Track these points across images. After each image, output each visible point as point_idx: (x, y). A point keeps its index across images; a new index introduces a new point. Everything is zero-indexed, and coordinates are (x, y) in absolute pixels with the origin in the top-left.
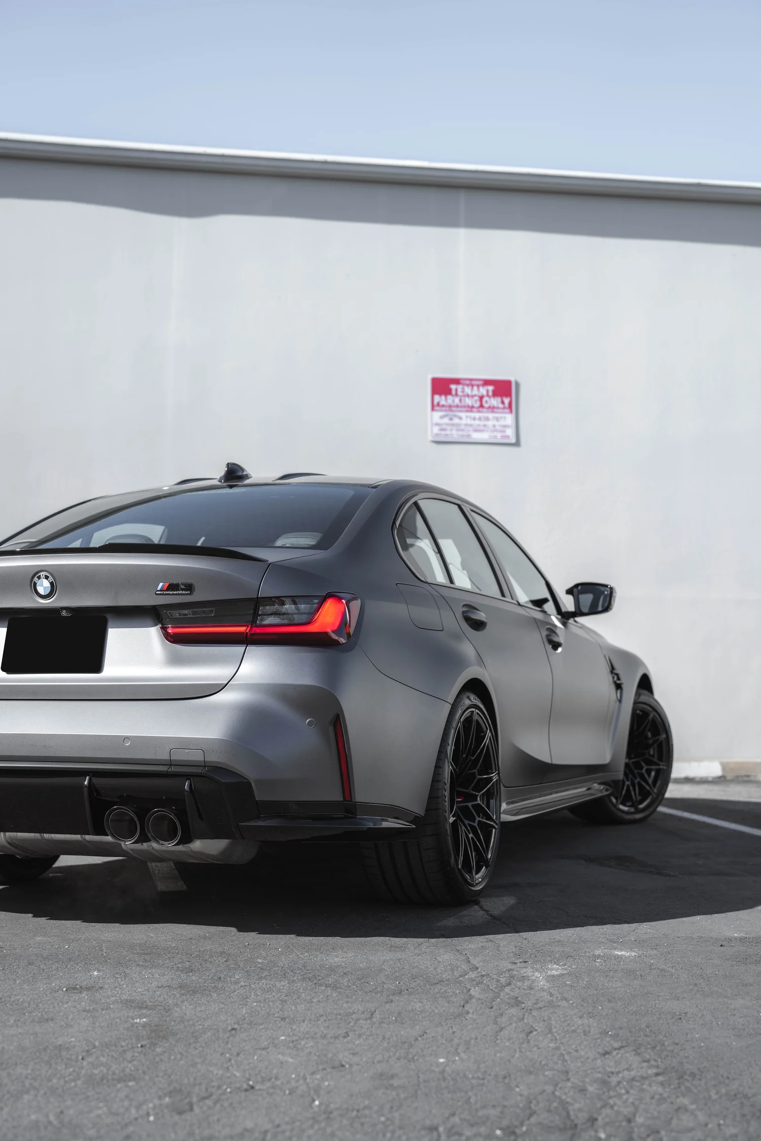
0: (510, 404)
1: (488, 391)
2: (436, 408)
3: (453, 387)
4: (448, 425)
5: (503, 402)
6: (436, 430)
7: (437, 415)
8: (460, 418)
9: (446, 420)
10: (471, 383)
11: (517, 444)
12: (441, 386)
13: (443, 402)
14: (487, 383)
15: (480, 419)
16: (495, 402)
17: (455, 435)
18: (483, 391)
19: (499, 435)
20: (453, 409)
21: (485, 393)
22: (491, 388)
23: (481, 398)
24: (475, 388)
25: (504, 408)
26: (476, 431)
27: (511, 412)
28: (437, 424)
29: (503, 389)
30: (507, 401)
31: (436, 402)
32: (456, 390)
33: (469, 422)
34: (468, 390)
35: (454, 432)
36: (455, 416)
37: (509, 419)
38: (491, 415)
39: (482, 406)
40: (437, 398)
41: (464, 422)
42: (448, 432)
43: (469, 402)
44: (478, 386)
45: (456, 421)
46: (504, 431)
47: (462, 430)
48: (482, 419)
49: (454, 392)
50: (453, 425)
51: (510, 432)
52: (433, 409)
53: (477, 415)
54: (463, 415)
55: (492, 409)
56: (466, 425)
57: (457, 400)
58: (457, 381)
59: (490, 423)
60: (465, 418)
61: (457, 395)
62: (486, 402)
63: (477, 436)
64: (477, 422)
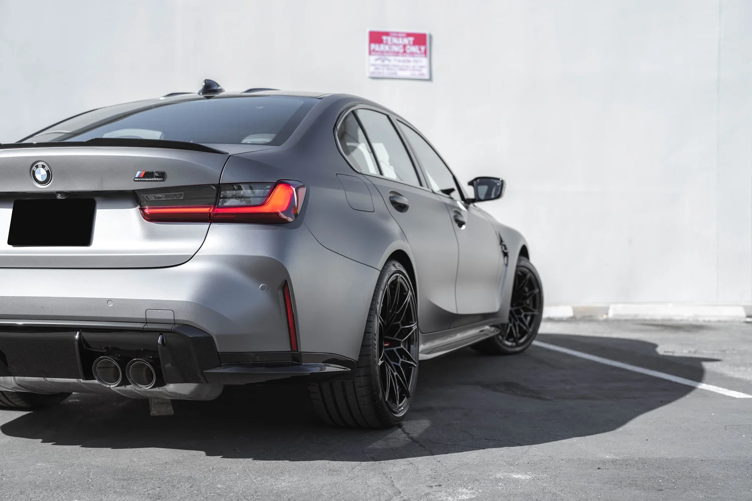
0: (425, 50)
1: (409, 41)
2: (373, 53)
3: (384, 38)
4: (380, 65)
5: (420, 50)
6: (372, 69)
7: (373, 58)
8: (389, 61)
9: (379, 62)
10: (397, 35)
11: (430, 79)
12: (376, 37)
13: (377, 49)
14: (409, 35)
15: (404, 61)
16: (415, 49)
17: (385, 73)
18: (406, 41)
19: (417, 73)
20: (384, 54)
21: (407, 43)
22: (411, 39)
23: (405, 46)
24: (400, 39)
25: (421, 54)
26: (401, 69)
27: (426, 56)
28: (373, 65)
29: (420, 39)
30: (423, 48)
31: (372, 48)
32: (387, 40)
33: (397, 63)
34: (395, 40)
35: (385, 71)
36: (386, 59)
37: (424, 61)
38: (411, 59)
39: (405, 52)
40: (373, 46)
41: (392, 63)
42: (381, 71)
43: (395, 49)
44: (402, 37)
45: (386, 62)
46: (421, 70)
47: (391, 69)
49: (385, 41)
50: (384, 65)
51: (425, 71)
52: (370, 54)
53: (401, 58)
54: (392, 58)
55: (412, 54)
56: (393, 66)
57: (387, 48)
58: (387, 34)
59: (411, 64)
60: (393, 60)
61: (387, 44)
62: (409, 49)
63: (402, 74)
64: (401, 64)
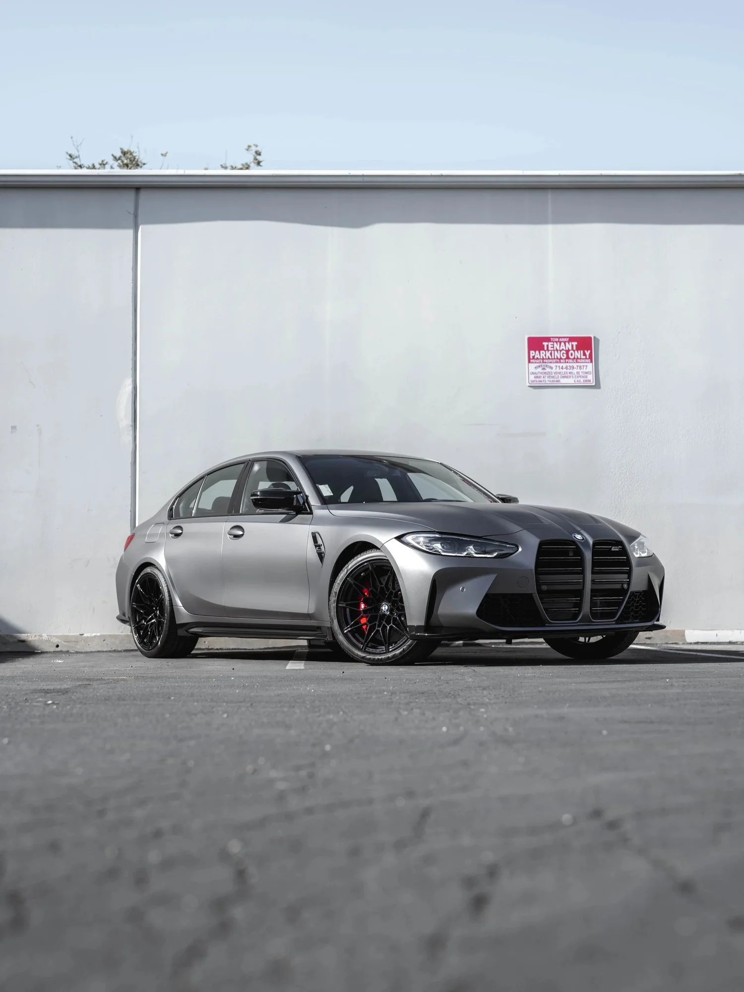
0: (591, 355)
1: (572, 346)
2: (533, 361)
3: (545, 344)
4: (541, 373)
5: (585, 354)
6: (532, 377)
7: (532, 366)
8: (551, 368)
9: (540, 370)
10: (559, 340)
11: (597, 386)
12: (535, 344)
13: (537, 355)
14: (572, 339)
15: (566, 368)
16: (579, 354)
17: (547, 381)
18: (569, 346)
19: (582, 380)
20: (546, 361)
21: (570, 348)
22: (575, 344)
23: (567, 352)
24: (563, 344)
25: (586, 358)
26: (564, 377)
27: (592, 362)
28: (533, 373)
29: (585, 344)
30: (588, 353)
31: (531, 356)
32: (548, 346)
33: (558, 370)
34: (557, 346)
35: (547, 379)
36: (546, 366)
37: (590, 367)
38: (575, 365)
39: (568, 358)
40: (532, 353)
41: (554, 370)
42: (542, 379)
43: (558, 355)
44: (565, 342)
45: (548, 370)
46: (586, 377)
47: (553, 377)
48: (569, 368)
49: (546, 349)
50: (545, 373)
51: (591, 377)
52: (529, 362)
53: (565, 365)
54: (553, 365)
55: (576, 359)
56: (555, 373)
57: (548, 354)
58: (548, 339)
59: (575, 371)
60: (555, 367)
61: (548, 350)
62: (572, 355)
63: (564, 381)
64: (565, 370)
